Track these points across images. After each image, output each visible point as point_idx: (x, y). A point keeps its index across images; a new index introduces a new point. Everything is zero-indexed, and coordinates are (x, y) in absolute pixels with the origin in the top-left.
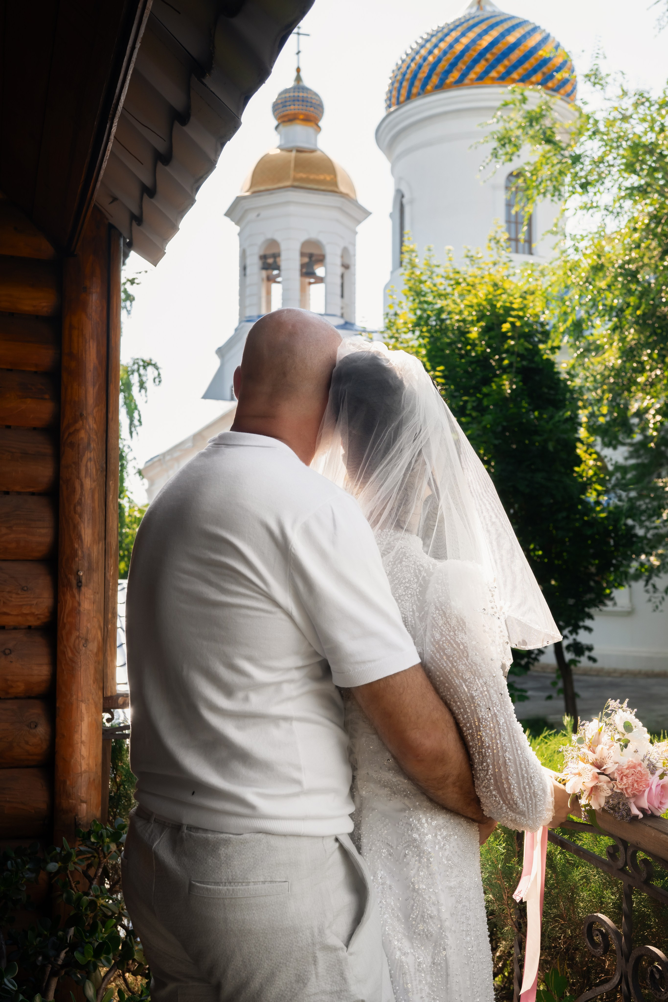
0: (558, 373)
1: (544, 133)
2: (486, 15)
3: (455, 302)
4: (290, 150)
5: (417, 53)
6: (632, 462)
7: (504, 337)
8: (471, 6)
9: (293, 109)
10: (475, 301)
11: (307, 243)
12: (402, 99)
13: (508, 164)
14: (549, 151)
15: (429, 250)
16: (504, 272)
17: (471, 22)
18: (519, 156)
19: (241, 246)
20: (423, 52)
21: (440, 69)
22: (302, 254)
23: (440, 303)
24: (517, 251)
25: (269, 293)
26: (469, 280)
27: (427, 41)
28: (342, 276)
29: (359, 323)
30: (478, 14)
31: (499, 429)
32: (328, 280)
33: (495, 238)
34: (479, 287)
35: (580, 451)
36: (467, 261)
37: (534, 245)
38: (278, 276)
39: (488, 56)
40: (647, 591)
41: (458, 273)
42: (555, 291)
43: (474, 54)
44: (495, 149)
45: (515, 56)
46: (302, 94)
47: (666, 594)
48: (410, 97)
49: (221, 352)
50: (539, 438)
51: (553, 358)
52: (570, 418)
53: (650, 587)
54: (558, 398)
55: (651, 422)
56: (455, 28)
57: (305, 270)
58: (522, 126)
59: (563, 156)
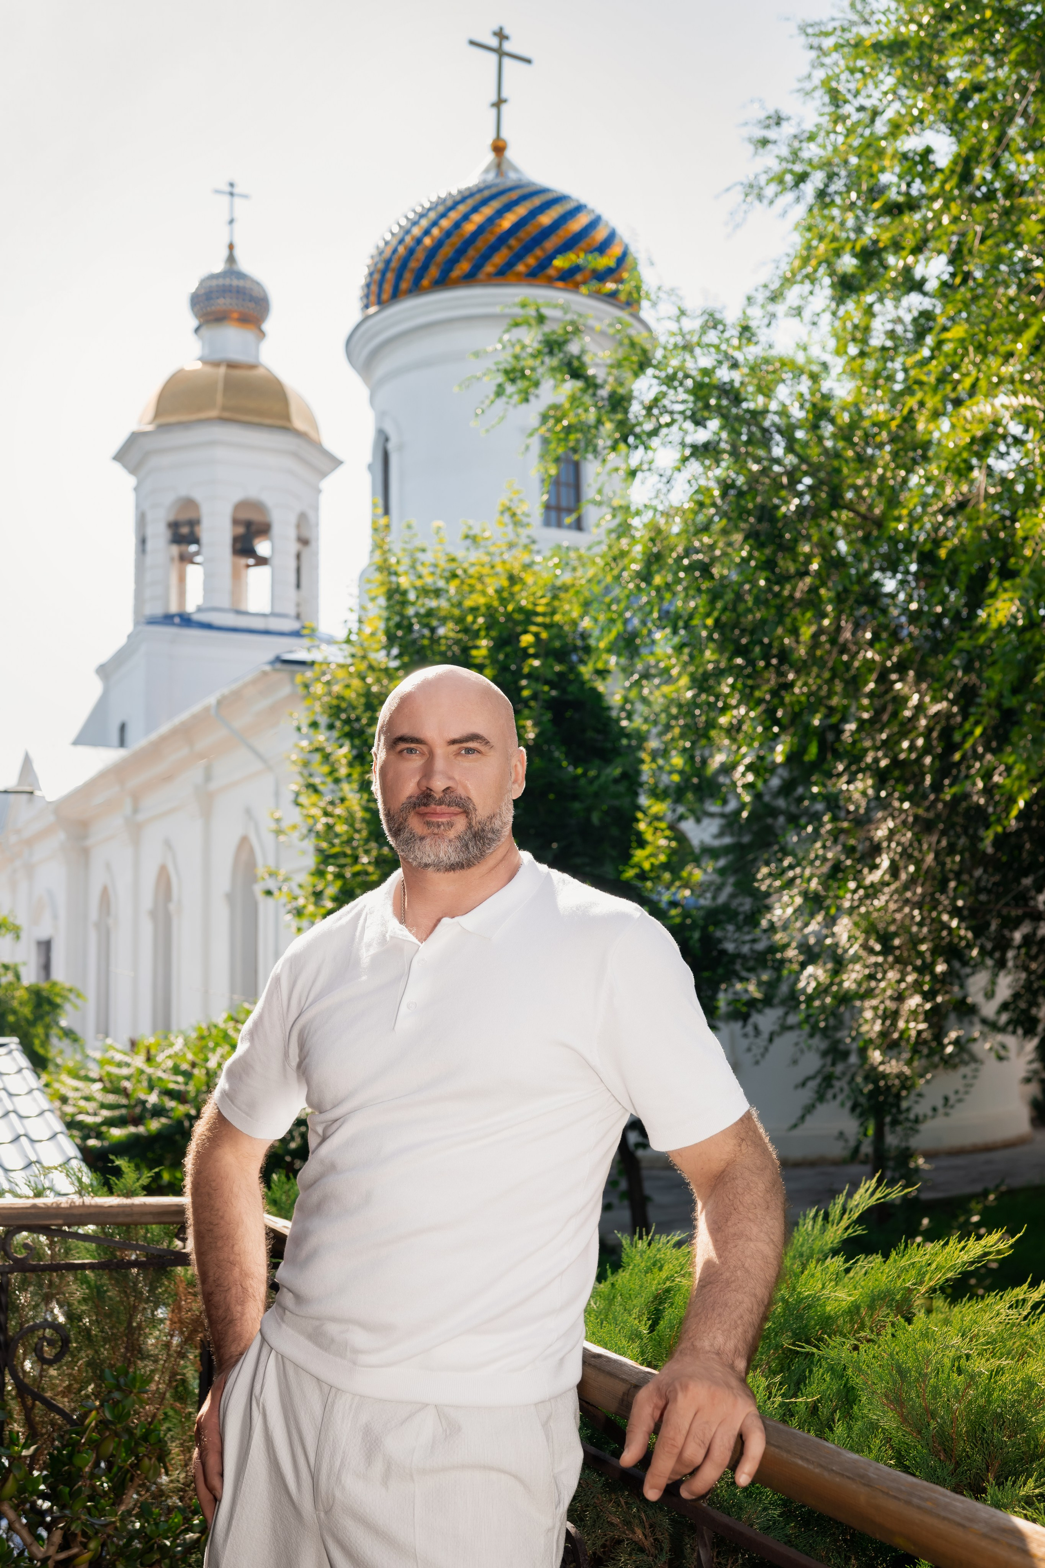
0: (609, 708)
1: (569, 364)
2: (509, 184)
4: (217, 364)
5: (408, 232)
6: (727, 840)
7: (525, 655)
8: (487, 171)
9: (222, 303)
10: (482, 600)
11: (242, 505)
12: (385, 296)
14: (579, 390)
15: (409, 527)
16: (524, 558)
17: (487, 193)
18: (537, 396)
19: (138, 506)
20: (416, 231)
21: (441, 257)
22: (236, 522)
23: (427, 603)
24: (558, 526)
25: (182, 579)
26: (473, 571)
27: (422, 216)
28: (298, 556)
29: (323, 628)
30: (498, 181)
32: (275, 561)
34: (487, 581)
35: (641, 825)
36: (467, 543)
37: (581, 515)
38: (197, 553)
39: (512, 242)
40: (746, 1035)
41: (453, 560)
43: (490, 238)
44: (499, 385)
45: (551, 244)
46: (235, 282)
47: (771, 1040)
48: (396, 295)
49: (104, 671)
50: (577, 806)
51: (601, 687)
52: (625, 776)
53: (749, 1029)
54: (609, 745)
55: (739, 783)
56: (463, 200)
57: (239, 546)
58: (538, 353)
59: (598, 397)
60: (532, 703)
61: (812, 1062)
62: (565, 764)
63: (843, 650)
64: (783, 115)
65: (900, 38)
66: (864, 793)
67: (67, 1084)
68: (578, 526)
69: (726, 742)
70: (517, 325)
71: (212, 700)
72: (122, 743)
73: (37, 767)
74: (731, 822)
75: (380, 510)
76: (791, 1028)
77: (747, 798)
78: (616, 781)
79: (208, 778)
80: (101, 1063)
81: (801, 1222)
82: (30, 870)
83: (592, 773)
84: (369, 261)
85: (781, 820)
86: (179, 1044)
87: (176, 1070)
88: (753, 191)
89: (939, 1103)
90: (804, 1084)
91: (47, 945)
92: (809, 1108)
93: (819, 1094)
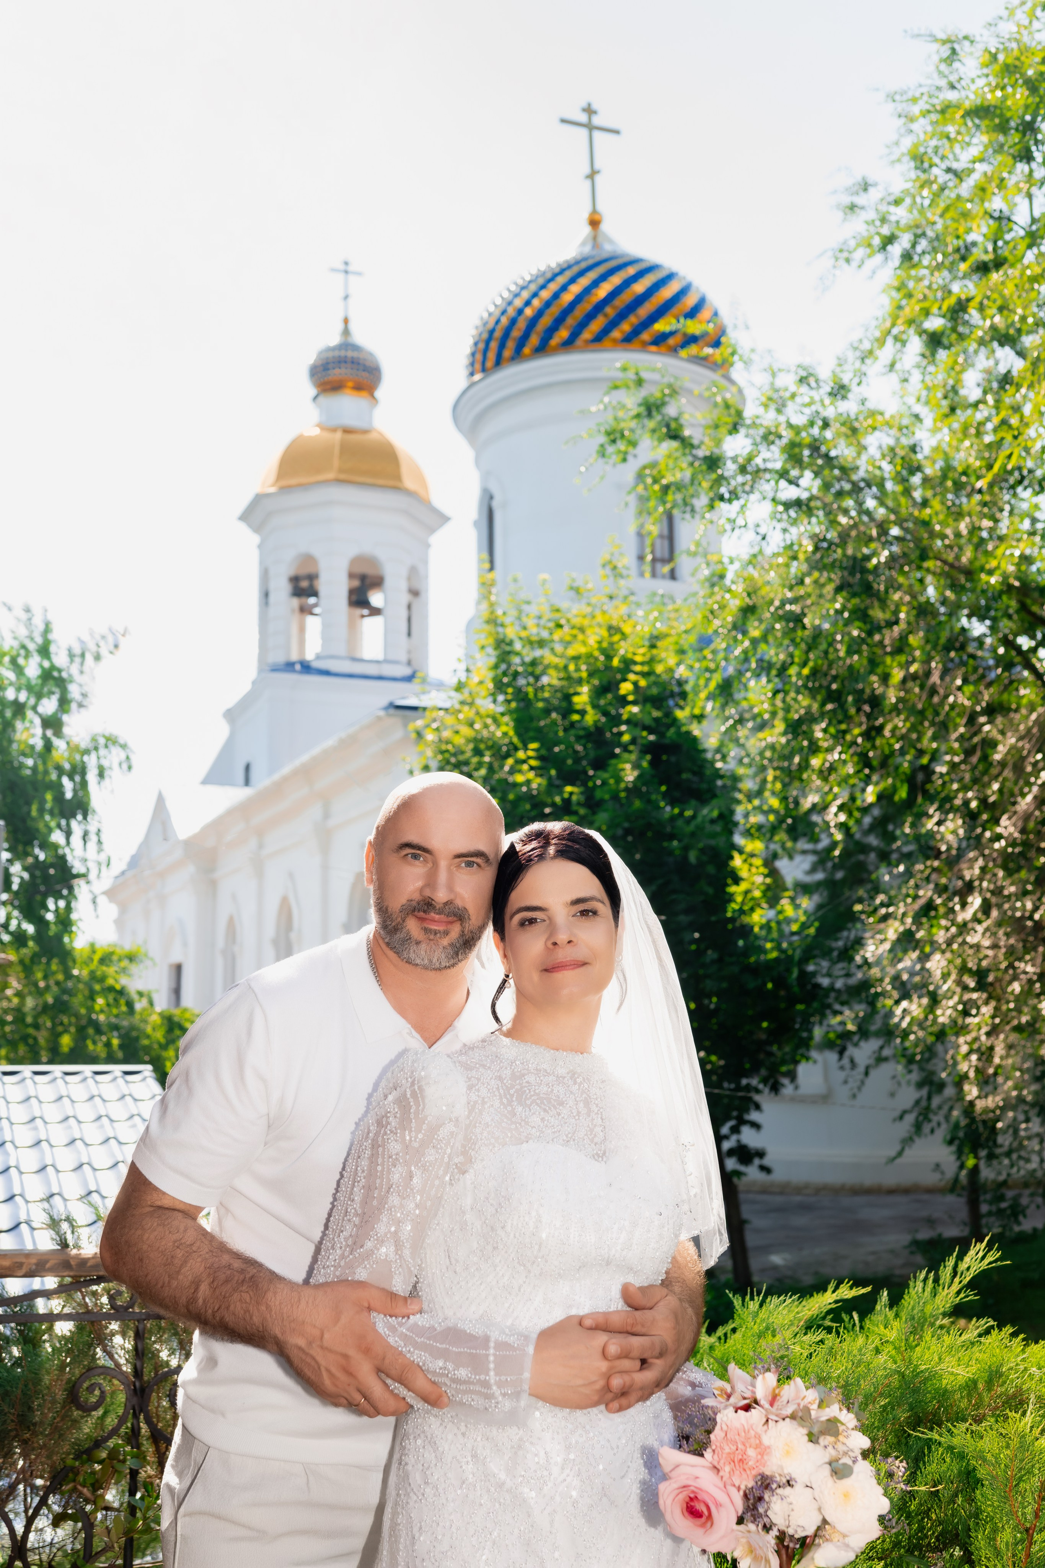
0: (704, 751)
1: (668, 426)
2: (604, 255)
3: (554, 652)
4: (334, 430)
5: (510, 303)
6: (820, 876)
7: (623, 701)
8: (583, 244)
9: (337, 373)
10: (583, 650)
11: (358, 560)
12: (489, 364)
14: (676, 451)
15: (515, 580)
16: (623, 609)
17: (584, 265)
18: (635, 456)
19: (261, 562)
20: (518, 303)
21: (541, 326)
22: (351, 576)
23: (529, 655)
25: (302, 629)
26: (576, 621)
27: (523, 288)
28: (409, 607)
30: (595, 252)
31: (620, 832)
32: (388, 612)
33: (610, 562)
34: (589, 632)
35: (737, 863)
36: (572, 594)
38: (316, 605)
39: (608, 310)
40: (842, 1068)
41: (558, 610)
42: (691, 639)
43: (586, 307)
44: (602, 446)
45: (644, 311)
46: (350, 354)
47: (867, 1073)
48: (500, 363)
49: (230, 715)
50: (675, 844)
51: (696, 730)
52: (721, 816)
53: (846, 1061)
54: (704, 786)
55: (832, 824)
56: (562, 272)
57: (354, 598)
58: (638, 416)
59: (695, 457)
60: (631, 748)
61: (909, 1096)
62: (662, 804)
63: (933, 691)
64: (870, 181)
65: (986, 104)
66: (954, 832)
68: (673, 575)
69: (818, 782)
70: (616, 388)
71: (330, 742)
72: (247, 782)
73: (169, 804)
74: (823, 858)
75: (487, 566)
76: (886, 1059)
77: (839, 836)
78: (713, 821)
79: (326, 815)
81: (911, 1284)
82: (163, 900)
83: (688, 813)
84: (474, 332)
85: (873, 856)
88: (843, 255)
90: (901, 1117)
91: (178, 969)
92: (907, 1141)
93: (918, 1127)
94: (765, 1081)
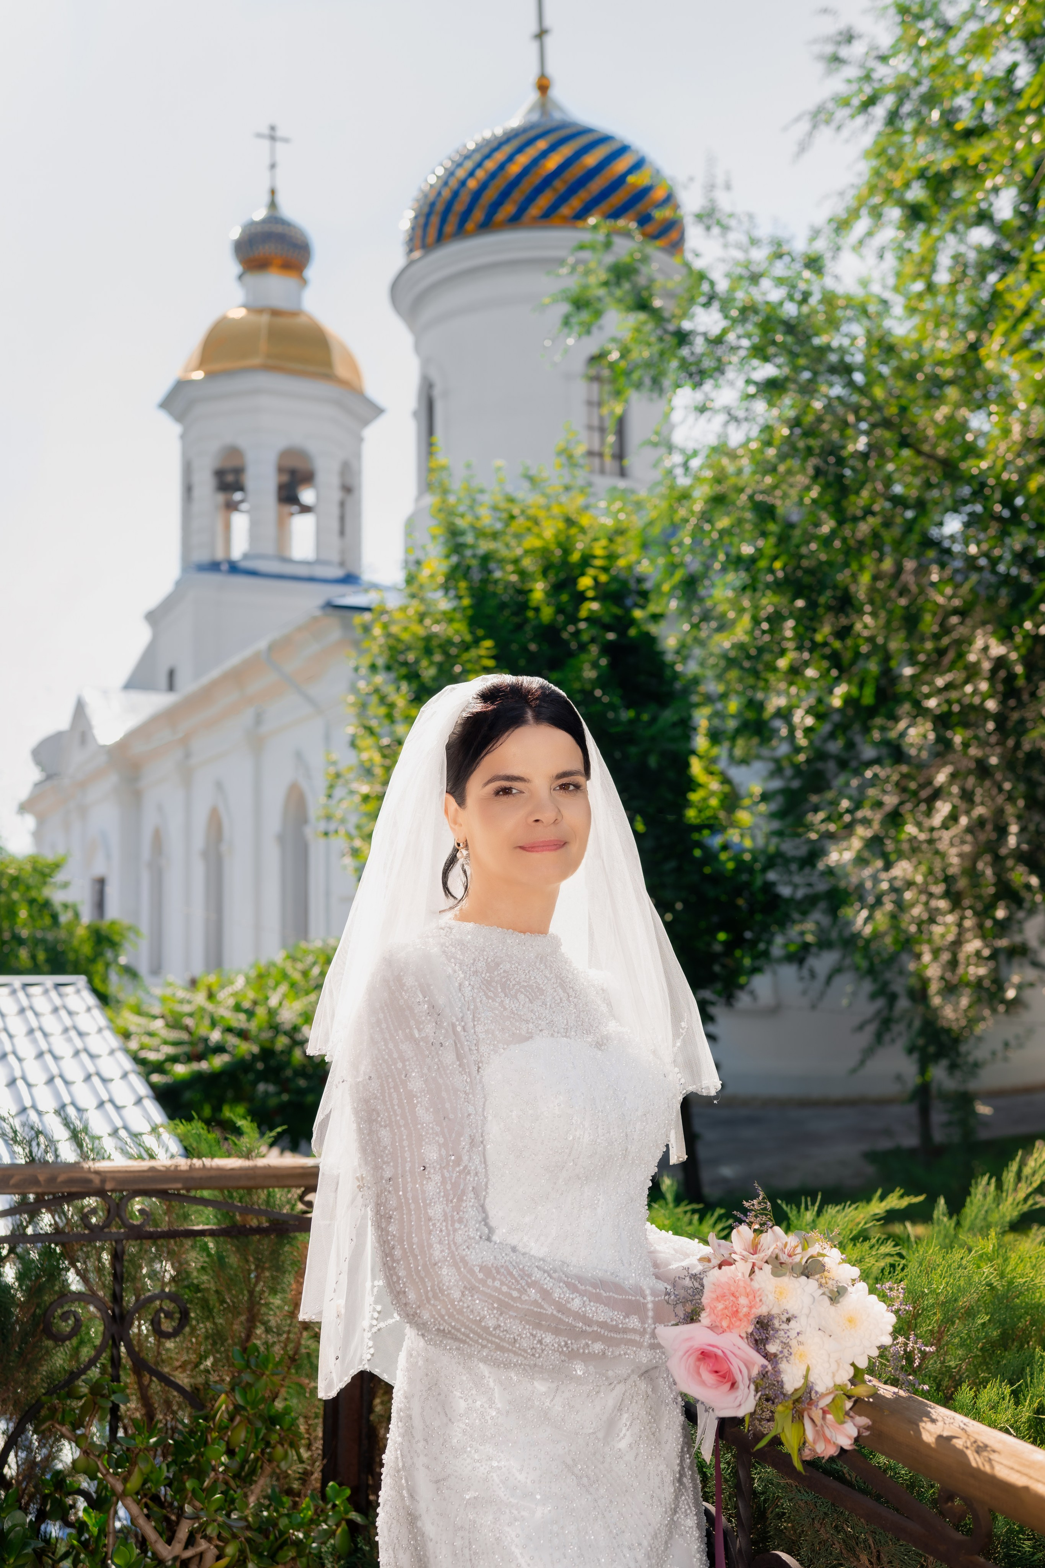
0: (663, 652)
1: (637, 295)
2: (553, 124)
3: (507, 545)
4: (259, 311)
5: (452, 174)
7: (582, 598)
8: (531, 110)
9: (267, 249)
10: (538, 543)
11: (288, 453)
12: (430, 240)
13: (586, 340)
14: (644, 323)
15: (469, 466)
16: (580, 500)
17: (532, 134)
18: (600, 328)
19: (183, 453)
20: (461, 173)
21: (486, 200)
22: (281, 470)
23: (485, 546)
24: (602, 471)
25: (227, 526)
26: (531, 512)
27: (467, 158)
28: (342, 504)
29: (367, 576)
30: (543, 120)
32: (319, 509)
33: (565, 450)
34: (545, 524)
35: (696, 767)
36: (526, 485)
37: (626, 462)
38: (242, 501)
39: (558, 183)
40: (800, 980)
41: (512, 501)
42: (656, 531)
43: (534, 179)
44: (567, 315)
45: (595, 187)
46: (279, 229)
47: (828, 982)
48: (441, 238)
49: (153, 617)
50: (633, 750)
51: (654, 629)
52: (678, 721)
53: (805, 972)
54: (663, 689)
55: (799, 727)
56: (508, 140)
57: (283, 494)
58: (606, 284)
59: (666, 331)
64: (854, 32)
66: (924, 736)
67: (131, 1020)
68: (622, 472)
69: (786, 685)
71: (262, 644)
72: (171, 687)
73: (90, 710)
77: (806, 742)
78: (671, 727)
79: (259, 722)
80: (163, 1000)
82: (83, 811)
83: (646, 717)
84: (414, 205)
86: (240, 982)
87: (238, 1008)
89: (999, 1047)
90: (862, 1028)
91: (101, 883)
92: (868, 1053)
93: (879, 1038)
94: (719, 994)
